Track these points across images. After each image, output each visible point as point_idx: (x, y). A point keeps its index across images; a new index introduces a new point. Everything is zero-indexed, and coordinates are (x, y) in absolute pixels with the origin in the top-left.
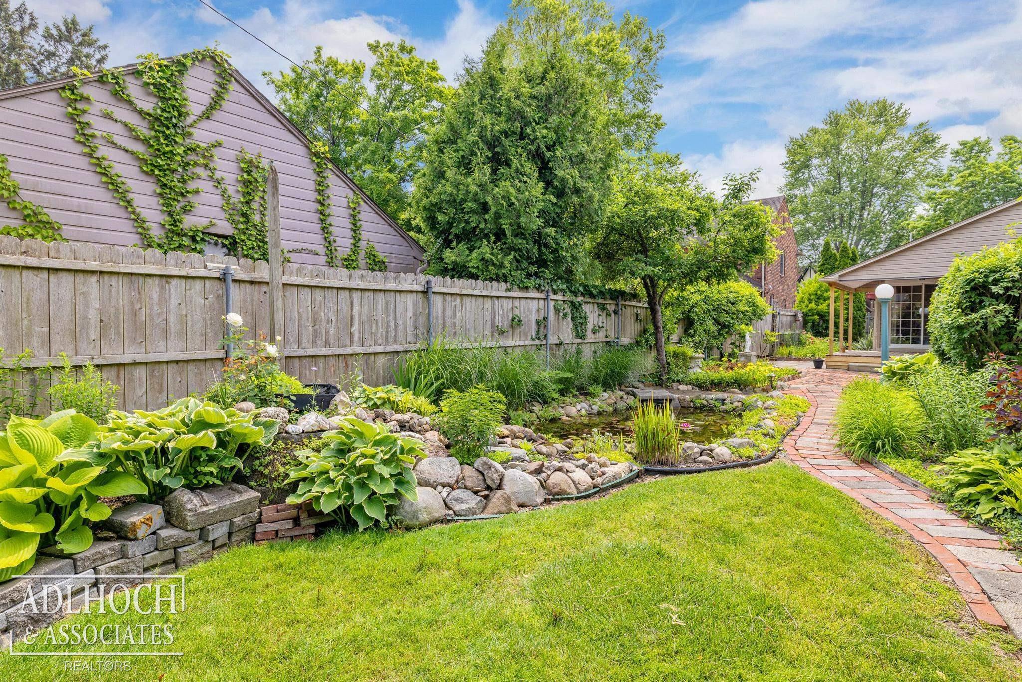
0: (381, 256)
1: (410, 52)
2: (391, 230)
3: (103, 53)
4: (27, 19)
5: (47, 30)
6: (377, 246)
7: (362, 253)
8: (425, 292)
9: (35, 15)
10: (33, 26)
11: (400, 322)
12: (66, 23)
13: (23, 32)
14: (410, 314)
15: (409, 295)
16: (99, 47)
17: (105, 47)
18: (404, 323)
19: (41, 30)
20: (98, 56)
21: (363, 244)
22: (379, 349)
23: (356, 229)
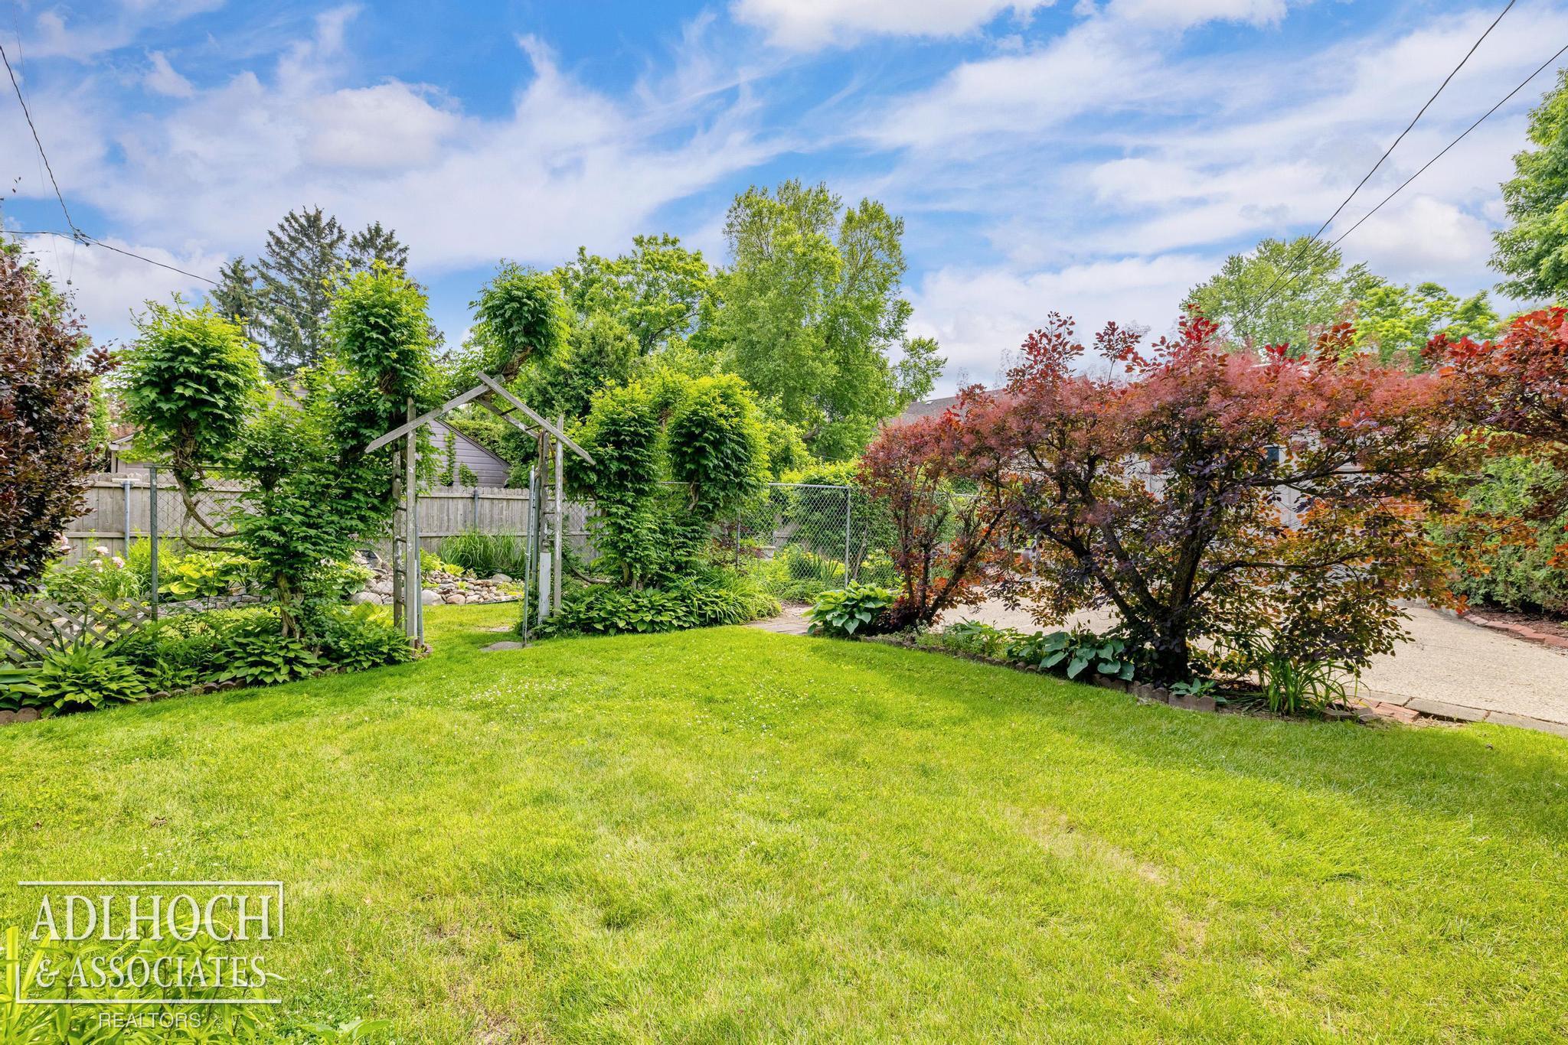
0: (473, 472)
1: (674, 243)
2: (484, 454)
3: (403, 256)
4: (336, 231)
5: (355, 238)
6: (469, 466)
7: (456, 471)
8: (473, 498)
9: (342, 228)
10: (341, 237)
11: (452, 517)
12: (369, 230)
13: (331, 245)
14: (461, 512)
15: (460, 501)
16: (400, 250)
17: (404, 250)
18: (456, 518)
19: (348, 240)
20: (398, 259)
21: (457, 465)
22: (434, 535)
23: (451, 455)
